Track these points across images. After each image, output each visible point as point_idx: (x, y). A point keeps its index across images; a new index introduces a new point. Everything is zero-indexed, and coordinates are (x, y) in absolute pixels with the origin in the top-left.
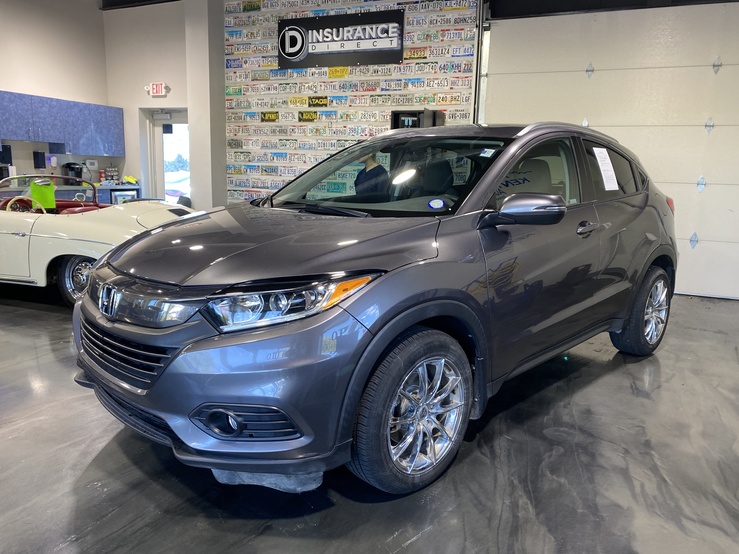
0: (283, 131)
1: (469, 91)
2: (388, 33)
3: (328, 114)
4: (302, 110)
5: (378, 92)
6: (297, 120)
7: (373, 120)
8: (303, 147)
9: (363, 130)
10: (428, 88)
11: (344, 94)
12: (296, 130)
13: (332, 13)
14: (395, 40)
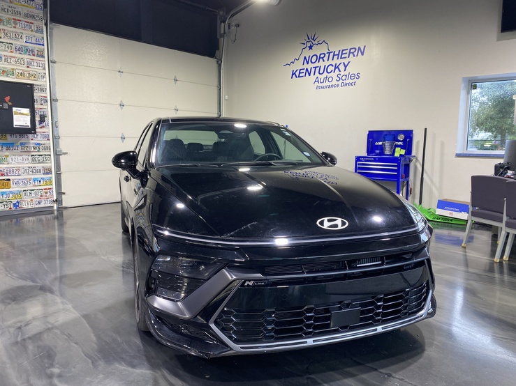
1: (44, 71)
10: (6, 63)
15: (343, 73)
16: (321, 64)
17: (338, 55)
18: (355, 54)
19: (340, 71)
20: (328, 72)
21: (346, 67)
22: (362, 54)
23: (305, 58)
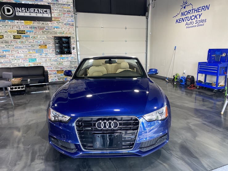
0: (6, 42)
1: (74, 31)
2: (47, 12)
3: (26, 37)
4: (14, 35)
5: (45, 30)
6: (13, 38)
7: (44, 39)
8: (17, 47)
9: (41, 42)
10: (61, 30)
11: (31, 30)
12: (13, 42)
13: (23, 2)
14: (50, 15)
15: (198, 19)
16: (189, 15)
17: (197, 10)
18: (205, 9)
19: (197, 19)
20: (192, 20)
21: (200, 16)
22: (208, 9)
23: (182, 13)
